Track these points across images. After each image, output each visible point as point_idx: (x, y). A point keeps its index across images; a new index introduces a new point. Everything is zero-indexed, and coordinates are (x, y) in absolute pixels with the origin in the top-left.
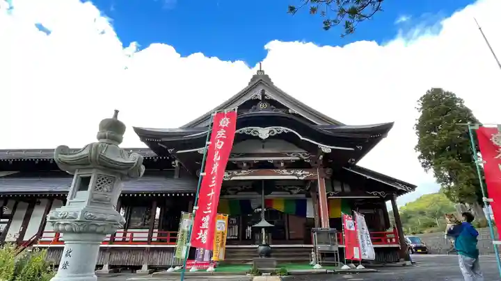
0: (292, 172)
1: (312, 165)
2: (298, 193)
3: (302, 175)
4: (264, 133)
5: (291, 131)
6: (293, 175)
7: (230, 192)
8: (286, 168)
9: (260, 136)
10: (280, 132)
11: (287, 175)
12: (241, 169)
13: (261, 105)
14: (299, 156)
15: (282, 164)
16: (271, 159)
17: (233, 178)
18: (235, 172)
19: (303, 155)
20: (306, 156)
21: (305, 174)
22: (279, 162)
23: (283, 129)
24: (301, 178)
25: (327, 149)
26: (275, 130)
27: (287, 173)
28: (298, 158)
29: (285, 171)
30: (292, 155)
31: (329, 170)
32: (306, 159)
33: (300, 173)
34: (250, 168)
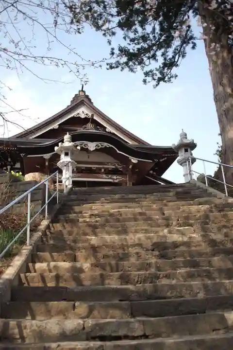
0: (110, 176)
1: (124, 172)
3: (116, 179)
4: (92, 146)
5: (111, 146)
6: (110, 178)
8: (105, 174)
9: (89, 148)
10: (104, 147)
13: (89, 125)
14: (115, 165)
15: (103, 170)
16: (94, 166)
19: (118, 164)
21: (119, 179)
22: (100, 169)
23: (106, 144)
24: (115, 181)
25: (134, 160)
26: (99, 145)
27: (106, 177)
28: (114, 167)
29: (104, 176)
30: (109, 164)
31: (135, 176)
32: (120, 168)
33: (115, 177)
34: (78, 173)
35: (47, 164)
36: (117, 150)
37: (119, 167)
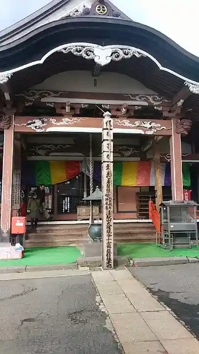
0: (137, 123)
1: (164, 115)
2: (130, 156)
3: (150, 128)
4: (102, 55)
5: (146, 54)
6: (138, 127)
7: (40, 152)
8: (129, 117)
9: (96, 60)
10: (129, 56)
11: (129, 128)
12: (61, 115)
14: (147, 100)
16: (106, 103)
17: (49, 130)
18: (53, 121)
19: (154, 99)
20: (158, 101)
21: (155, 128)
23: (133, 51)
24: (147, 132)
25: (196, 88)
26: (121, 52)
27: (130, 125)
28: (146, 104)
29: (127, 122)
30: (137, 98)
31: (187, 123)
32: (157, 106)
33: (148, 125)
34: (75, 115)
35: (7, 96)
36: (159, 65)
37: (155, 103)
